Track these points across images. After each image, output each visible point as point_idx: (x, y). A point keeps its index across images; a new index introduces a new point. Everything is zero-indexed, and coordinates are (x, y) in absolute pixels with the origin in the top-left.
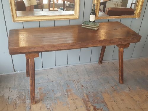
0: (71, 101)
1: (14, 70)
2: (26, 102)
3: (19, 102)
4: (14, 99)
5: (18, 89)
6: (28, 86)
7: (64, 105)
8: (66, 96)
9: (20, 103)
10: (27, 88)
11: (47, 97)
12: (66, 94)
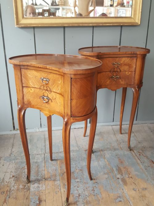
0: (133, 193)
1: (14, 127)
2: (29, 189)
3: (16, 187)
4: (7, 179)
5: (16, 161)
6: (37, 156)
7: (117, 201)
8: (120, 180)
9: (18, 190)
10: (35, 161)
11: (77, 180)
12: (119, 176)
